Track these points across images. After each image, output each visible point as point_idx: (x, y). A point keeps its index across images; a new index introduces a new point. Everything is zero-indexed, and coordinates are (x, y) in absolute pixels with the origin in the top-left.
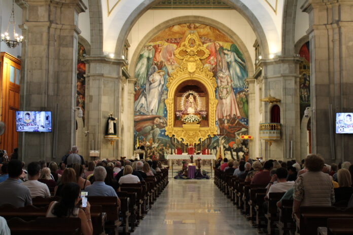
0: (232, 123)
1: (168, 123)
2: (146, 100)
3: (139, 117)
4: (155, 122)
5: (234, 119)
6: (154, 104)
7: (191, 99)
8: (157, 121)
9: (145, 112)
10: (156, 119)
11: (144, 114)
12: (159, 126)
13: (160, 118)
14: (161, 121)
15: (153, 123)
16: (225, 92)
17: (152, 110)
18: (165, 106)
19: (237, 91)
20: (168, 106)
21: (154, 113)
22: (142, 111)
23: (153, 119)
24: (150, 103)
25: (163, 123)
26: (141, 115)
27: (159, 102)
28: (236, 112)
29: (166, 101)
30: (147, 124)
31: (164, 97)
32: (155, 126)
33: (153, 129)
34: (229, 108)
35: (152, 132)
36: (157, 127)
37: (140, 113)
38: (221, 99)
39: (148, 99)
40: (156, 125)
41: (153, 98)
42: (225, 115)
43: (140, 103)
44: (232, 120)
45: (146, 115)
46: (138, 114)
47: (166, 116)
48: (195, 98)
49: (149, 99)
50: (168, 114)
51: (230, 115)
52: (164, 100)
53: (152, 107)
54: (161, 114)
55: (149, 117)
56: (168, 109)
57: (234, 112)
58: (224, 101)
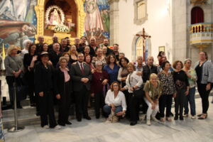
0: (97, 36)
1: (38, 32)
2: (12, 4)
3: (4, 22)
4: (23, 28)
5: (99, 32)
6: (22, 10)
7: (55, 13)
8: (25, 28)
9: (11, 17)
10: (25, 26)
11: (9, 19)
12: (28, 34)
13: (28, 25)
14: (31, 28)
15: (21, 30)
16: (91, 7)
17: (20, 16)
18: (35, 13)
19: (101, 8)
20: (38, 13)
21: (22, 19)
22: (7, 15)
23: (21, 25)
24: (18, 7)
25: (32, 31)
26: (6, 20)
27: (28, 8)
28: (100, 26)
29: (36, 8)
30: (13, 31)
31: (33, 3)
32: (23, 34)
33: (20, 36)
34: (94, 22)
35: (19, 39)
36: (25, 34)
37: (5, 17)
38: (88, 13)
39: (14, 3)
40: (25, 32)
41: (20, 2)
42: (91, 28)
43: (5, 6)
44: (97, 33)
45: (13, 20)
46: (2, 18)
47: (35, 23)
48: (59, 13)
49: (16, 3)
50: (38, 22)
51: (95, 29)
52: (34, 7)
53: (19, 12)
54: (30, 21)
55: (16, 22)
56: (38, 16)
57: (98, 27)
58: (91, 15)
